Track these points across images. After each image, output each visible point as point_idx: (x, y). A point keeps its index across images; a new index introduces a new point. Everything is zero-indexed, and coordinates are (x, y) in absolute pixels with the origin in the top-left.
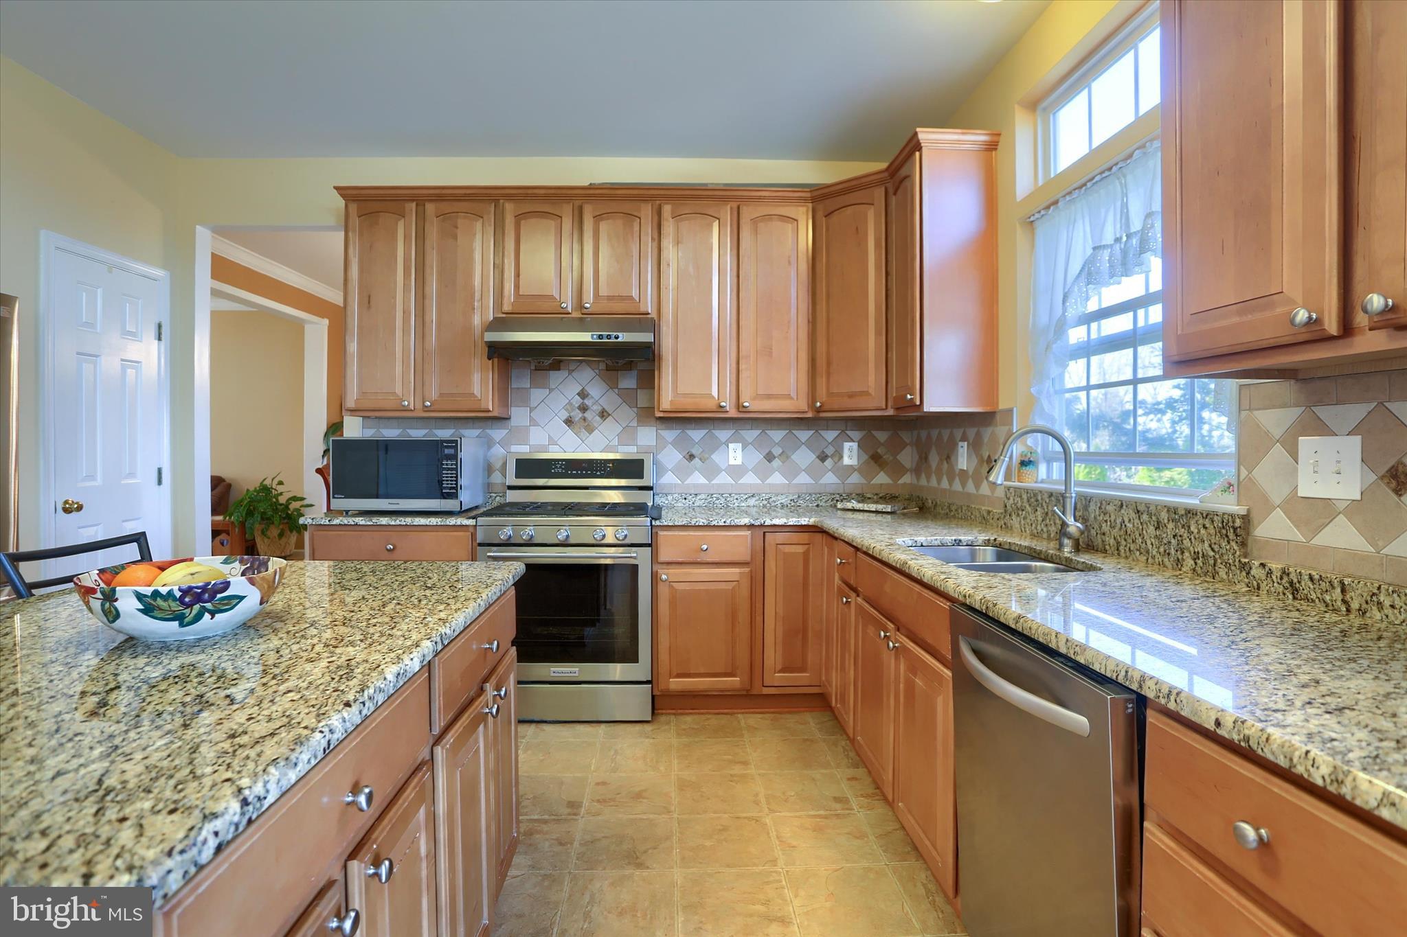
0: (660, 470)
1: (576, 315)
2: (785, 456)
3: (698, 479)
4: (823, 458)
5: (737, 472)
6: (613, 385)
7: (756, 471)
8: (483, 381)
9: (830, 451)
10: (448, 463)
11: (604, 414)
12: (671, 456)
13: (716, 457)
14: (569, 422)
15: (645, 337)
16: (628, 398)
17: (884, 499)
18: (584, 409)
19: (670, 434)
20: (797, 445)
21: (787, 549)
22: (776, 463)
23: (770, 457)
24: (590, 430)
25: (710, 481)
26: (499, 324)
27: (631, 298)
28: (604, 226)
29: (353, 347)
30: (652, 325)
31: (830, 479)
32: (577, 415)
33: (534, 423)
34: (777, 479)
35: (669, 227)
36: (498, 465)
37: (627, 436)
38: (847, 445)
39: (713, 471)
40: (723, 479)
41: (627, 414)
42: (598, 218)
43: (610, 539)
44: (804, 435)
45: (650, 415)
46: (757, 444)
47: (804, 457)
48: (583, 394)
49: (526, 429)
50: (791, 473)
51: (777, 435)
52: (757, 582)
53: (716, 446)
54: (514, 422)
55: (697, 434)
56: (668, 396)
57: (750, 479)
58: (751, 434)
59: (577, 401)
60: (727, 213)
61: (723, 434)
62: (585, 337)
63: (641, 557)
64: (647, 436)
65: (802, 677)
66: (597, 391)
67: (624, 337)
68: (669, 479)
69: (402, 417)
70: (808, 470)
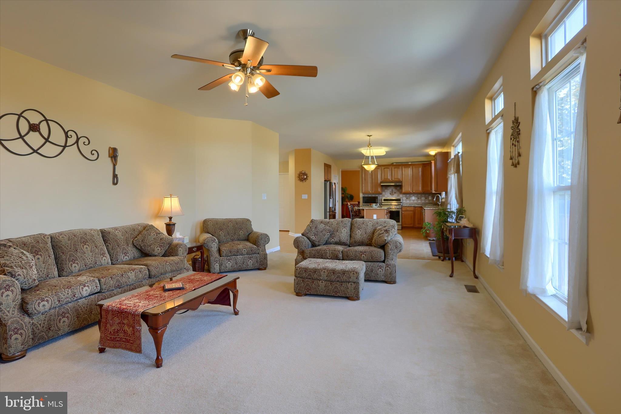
0: (403, 200)
1: (391, 181)
2: (421, 198)
3: (408, 201)
4: (426, 198)
5: (413, 200)
6: (396, 189)
7: (416, 200)
8: (380, 190)
9: (427, 197)
10: (376, 199)
11: (395, 193)
12: (404, 198)
13: (411, 198)
14: (390, 194)
15: (401, 184)
16: (398, 191)
17: (432, 204)
18: (392, 192)
19: (404, 195)
20: (422, 197)
21: (418, 209)
22: (419, 199)
23: (418, 198)
24: (393, 195)
25: (406, 201)
26: (381, 182)
27: (399, 178)
28: (395, 169)
29: (363, 185)
30: (401, 182)
31: (427, 201)
32: (391, 193)
33: (385, 194)
34: (419, 201)
35: (403, 169)
36: (381, 200)
37: (398, 196)
38: (430, 197)
39: (410, 200)
40: (412, 201)
41: (398, 193)
42: (394, 168)
43: (394, 208)
44: (423, 195)
45: (401, 193)
46: (417, 197)
47: (423, 198)
48: (392, 190)
49: (384, 195)
50: (421, 200)
51: (419, 195)
52: (414, 214)
53: (411, 197)
54: (383, 194)
55: (408, 195)
56: (404, 191)
57: (415, 201)
58: (416, 195)
59: (391, 191)
60: (411, 167)
61: (412, 195)
62: (393, 184)
63: (400, 210)
64: (401, 196)
65: (420, 225)
66: (394, 190)
67: (398, 184)
68: (404, 201)
69: (370, 194)
70: (424, 200)
